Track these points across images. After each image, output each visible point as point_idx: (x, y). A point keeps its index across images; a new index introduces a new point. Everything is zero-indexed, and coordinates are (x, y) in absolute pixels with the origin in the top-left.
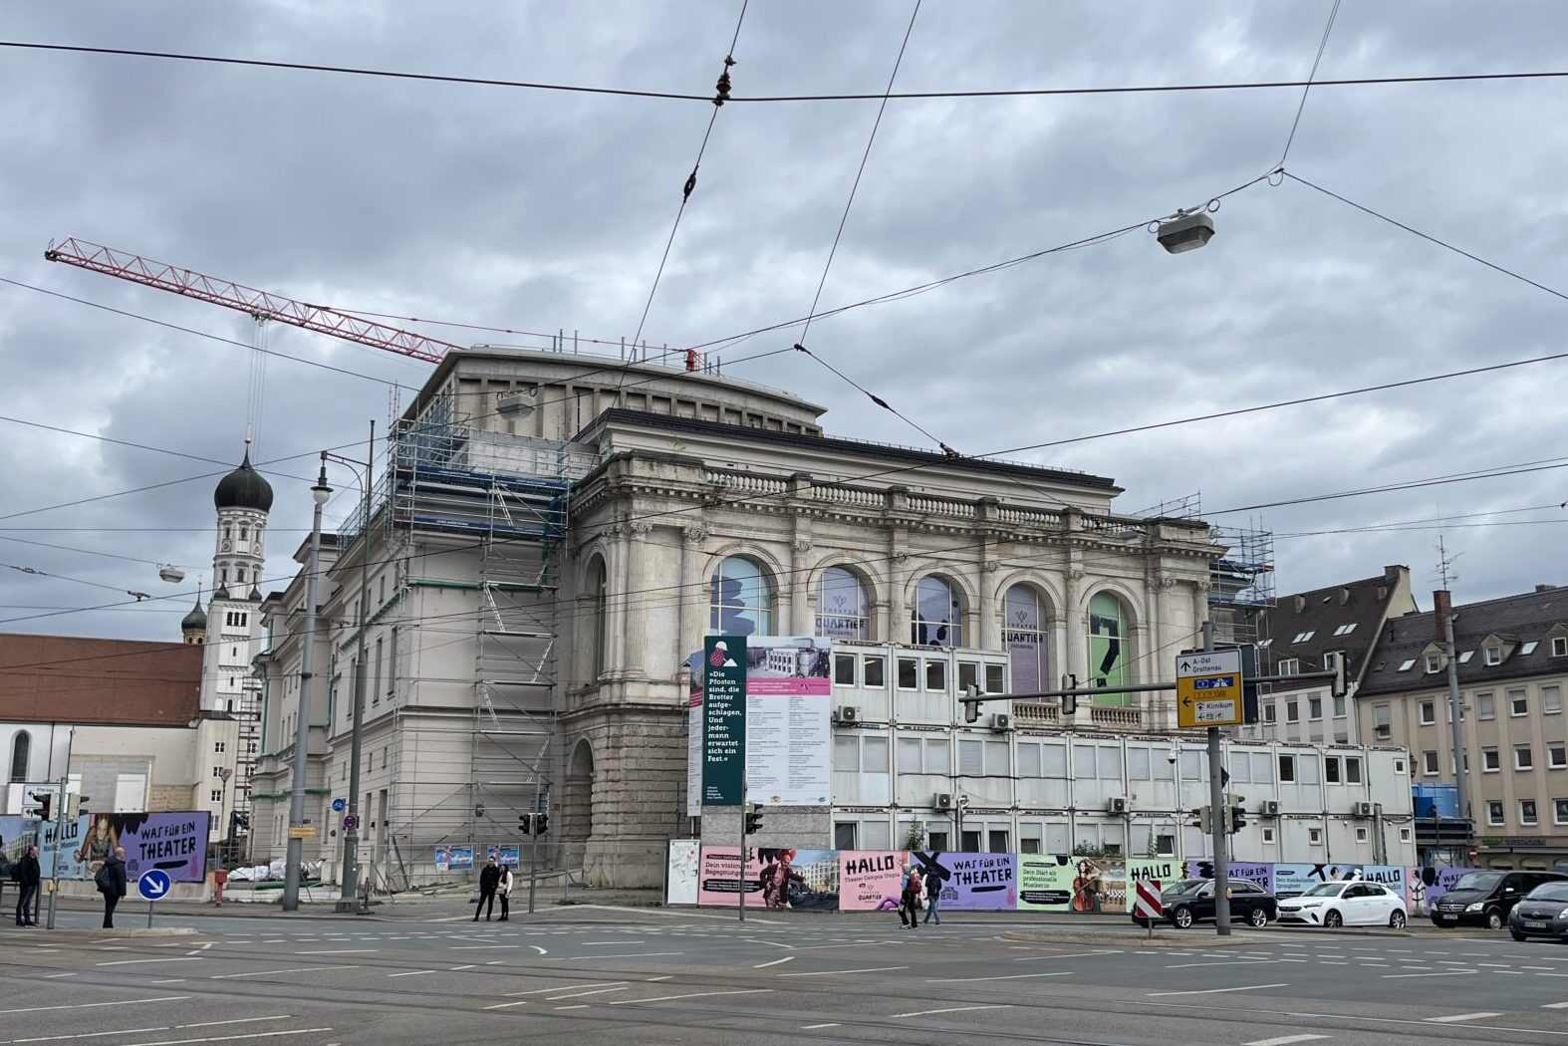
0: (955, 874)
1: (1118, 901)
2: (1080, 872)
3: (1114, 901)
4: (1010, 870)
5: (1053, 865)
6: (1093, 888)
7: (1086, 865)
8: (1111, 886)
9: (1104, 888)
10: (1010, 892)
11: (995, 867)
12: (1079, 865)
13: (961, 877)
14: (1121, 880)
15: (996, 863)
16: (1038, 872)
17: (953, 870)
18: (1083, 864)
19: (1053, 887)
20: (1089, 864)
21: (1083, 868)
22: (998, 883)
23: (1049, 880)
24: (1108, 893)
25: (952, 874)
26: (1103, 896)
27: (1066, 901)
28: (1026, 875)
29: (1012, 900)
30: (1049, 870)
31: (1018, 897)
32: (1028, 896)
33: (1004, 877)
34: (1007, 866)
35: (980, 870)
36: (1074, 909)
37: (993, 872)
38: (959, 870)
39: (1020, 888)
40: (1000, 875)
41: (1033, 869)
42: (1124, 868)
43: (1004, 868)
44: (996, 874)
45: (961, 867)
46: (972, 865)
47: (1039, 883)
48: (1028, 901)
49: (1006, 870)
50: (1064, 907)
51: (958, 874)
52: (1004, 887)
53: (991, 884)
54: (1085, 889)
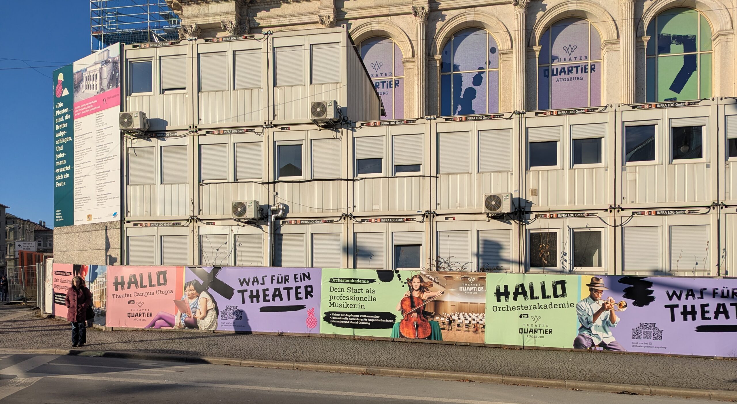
0: (239, 291)
1: (472, 329)
2: (411, 289)
3: (464, 328)
4: (311, 287)
5: (372, 281)
6: (430, 309)
7: (421, 281)
8: (460, 309)
9: (448, 311)
10: (311, 313)
11: (292, 283)
12: (410, 281)
13: (247, 295)
14: (479, 301)
15: (292, 279)
16: (350, 290)
17: (236, 286)
18: (416, 280)
19: (370, 307)
20: (426, 280)
21: (416, 284)
22: (294, 302)
23: (365, 299)
24: (455, 317)
25: (235, 292)
26: (446, 321)
27: (390, 326)
28: (334, 294)
29: (313, 322)
30: (367, 286)
31: (322, 319)
32: (335, 318)
33: (303, 295)
34: (307, 282)
35: (271, 288)
36: (401, 336)
37: (288, 289)
38: (245, 287)
39: (325, 307)
40: (297, 293)
41: (342, 286)
42: (483, 286)
43: (303, 284)
44: (293, 292)
45: (248, 284)
46: (261, 281)
47: (349, 302)
48: (334, 324)
49: (306, 287)
50: (387, 333)
51: (243, 292)
52: (303, 307)
53: (285, 303)
54: (418, 311)
